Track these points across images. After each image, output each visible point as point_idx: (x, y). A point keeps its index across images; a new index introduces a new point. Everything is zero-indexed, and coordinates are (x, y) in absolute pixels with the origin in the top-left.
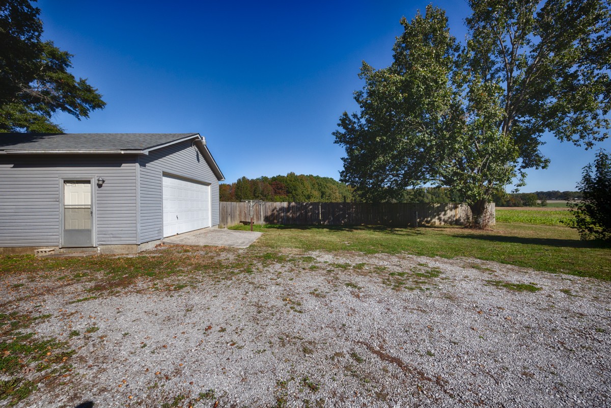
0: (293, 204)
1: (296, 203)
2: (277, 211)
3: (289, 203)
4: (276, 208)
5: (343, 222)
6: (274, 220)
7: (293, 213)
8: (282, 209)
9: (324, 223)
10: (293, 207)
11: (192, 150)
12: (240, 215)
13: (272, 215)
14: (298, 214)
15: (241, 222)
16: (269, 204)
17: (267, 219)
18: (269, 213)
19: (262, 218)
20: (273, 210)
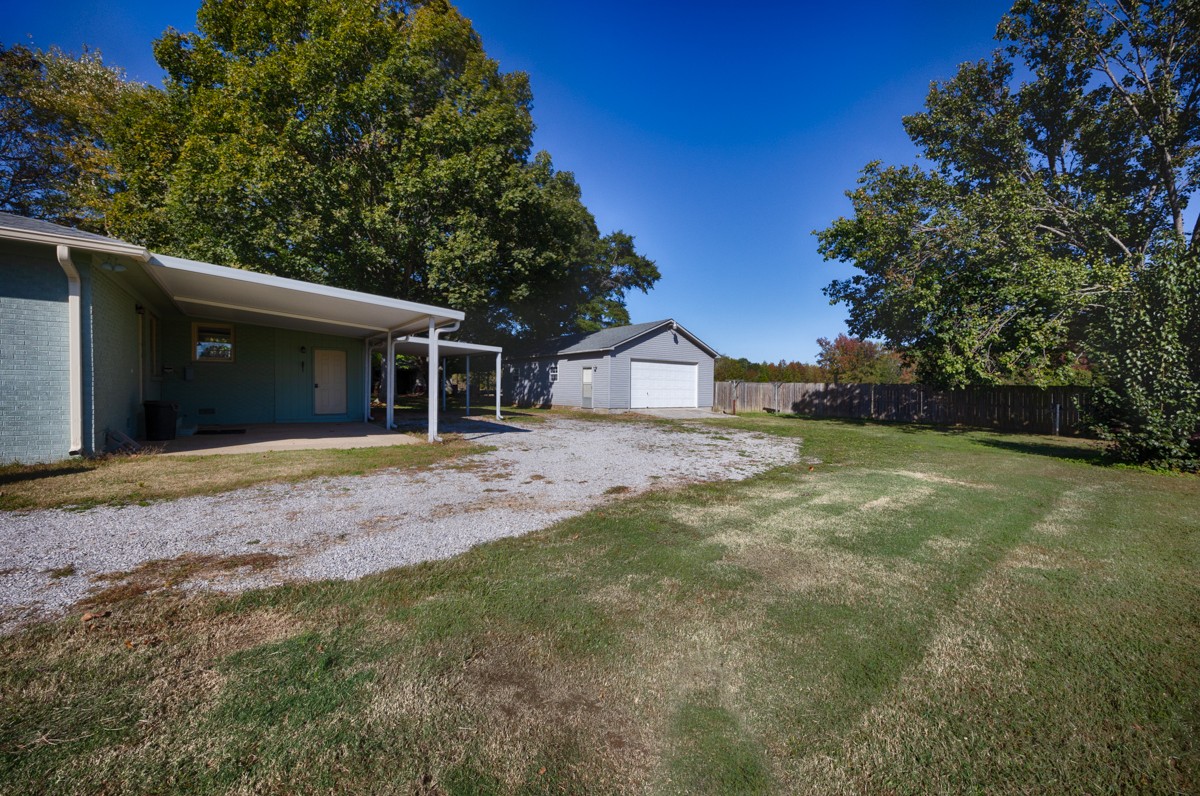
0: (832, 386)
1: (836, 384)
2: (810, 396)
3: (827, 385)
4: (807, 392)
5: (916, 417)
6: (804, 409)
7: (834, 399)
8: (817, 394)
9: (877, 418)
10: (832, 390)
11: (668, 335)
12: (764, 399)
13: (803, 401)
14: (839, 401)
15: (764, 409)
16: (800, 385)
17: (795, 406)
18: (799, 399)
19: (790, 406)
20: (804, 395)
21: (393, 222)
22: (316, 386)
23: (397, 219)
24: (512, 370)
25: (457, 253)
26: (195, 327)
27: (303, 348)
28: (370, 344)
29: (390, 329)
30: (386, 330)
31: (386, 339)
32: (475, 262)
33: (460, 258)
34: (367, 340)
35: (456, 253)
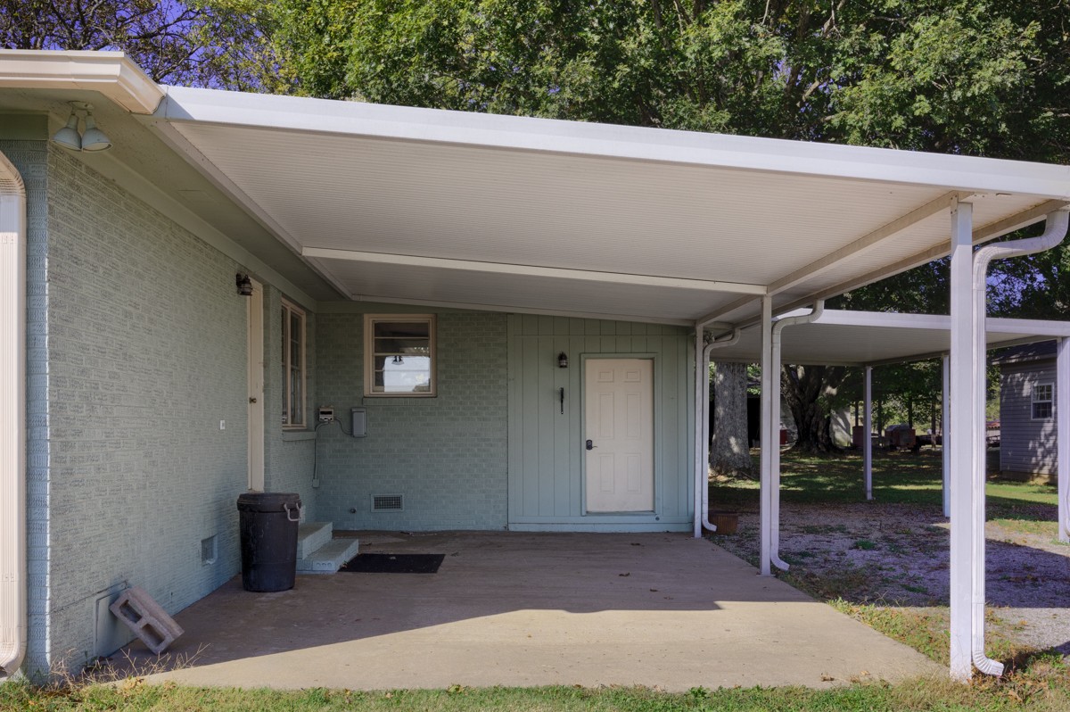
21: (753, 36)
22: (589, 446)
23: (758, 28)
24: (1027, 389)
25: (924, 75)
26: (369, 322)
27: (562, 357)
28: (707, 339)
29: (771, 285)
30: (760, 291)
31: (757, 318)
32: (975, 89)
33: (929, 91)
34: (700, 329)
35: (918, 76)
